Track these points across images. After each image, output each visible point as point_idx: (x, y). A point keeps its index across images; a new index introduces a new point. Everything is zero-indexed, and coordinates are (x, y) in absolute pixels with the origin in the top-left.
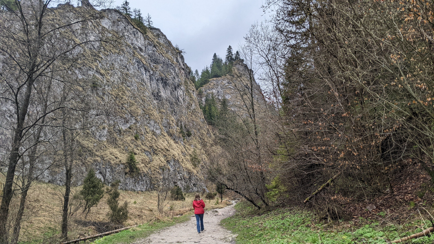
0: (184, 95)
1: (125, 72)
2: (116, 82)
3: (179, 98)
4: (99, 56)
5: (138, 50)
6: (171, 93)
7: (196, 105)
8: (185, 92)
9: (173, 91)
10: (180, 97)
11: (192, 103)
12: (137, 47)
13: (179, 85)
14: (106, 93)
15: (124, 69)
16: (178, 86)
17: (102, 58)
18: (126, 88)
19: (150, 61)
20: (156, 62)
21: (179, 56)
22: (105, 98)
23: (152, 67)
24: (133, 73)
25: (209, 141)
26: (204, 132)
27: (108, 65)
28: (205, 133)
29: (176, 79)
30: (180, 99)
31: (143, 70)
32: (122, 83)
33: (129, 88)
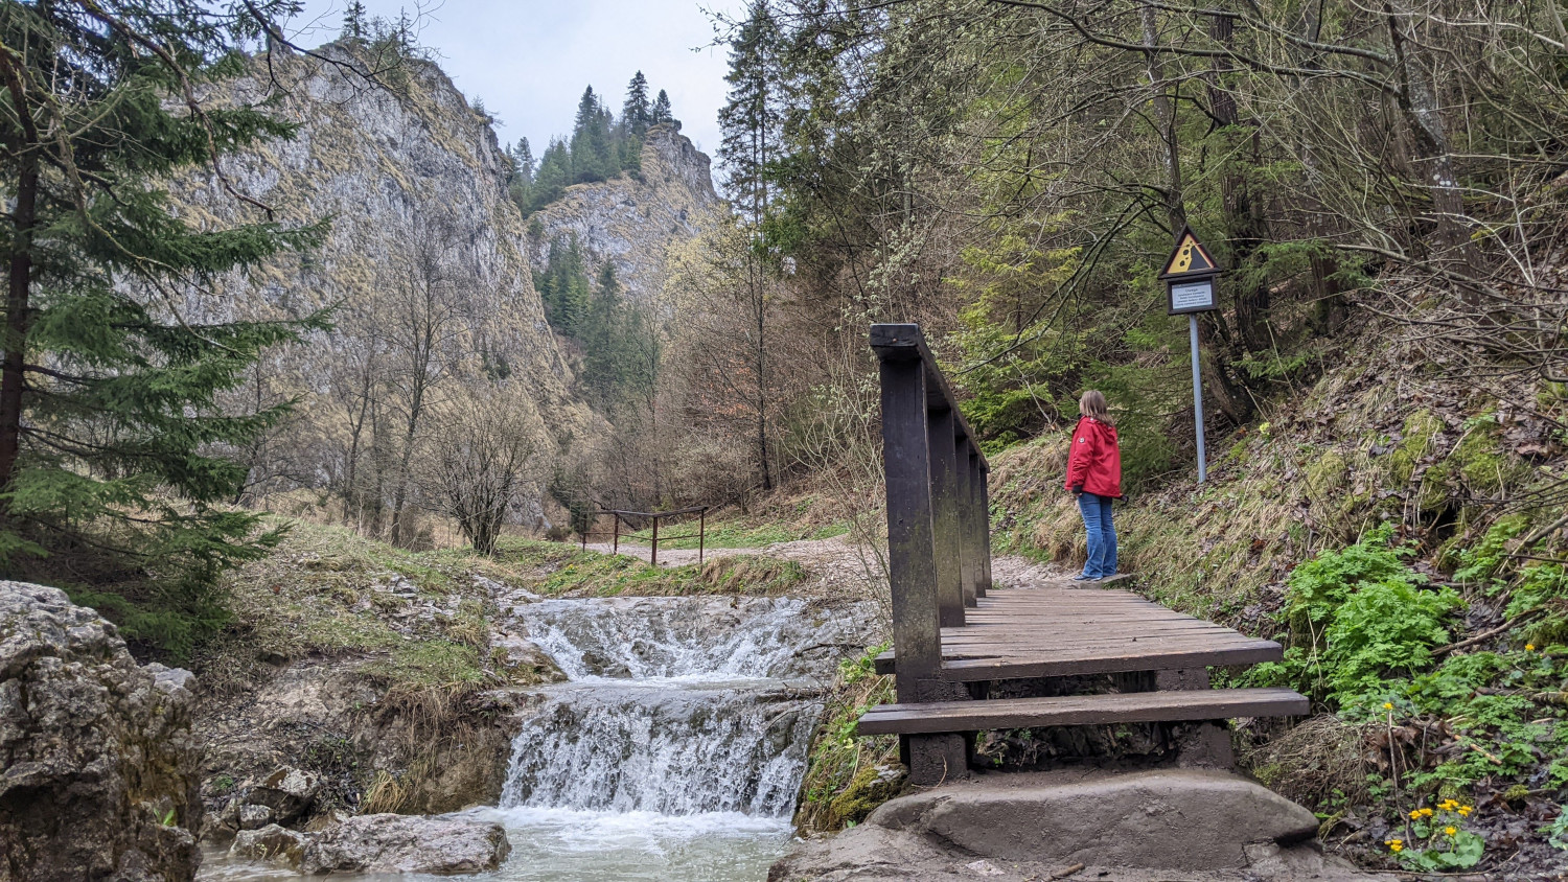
0: (494, 251)
1: (362, 220)
2: (344, 250)
3: (479, 265)
4: (309, 185)
5: (388, 145)
6: (462, 255)
7: (523, 281)
8: (496, 244)
9: (467, 248)
10: (482, 263)
11: (513, 276)
12: (385, 139)
13: (482, 228)
14: (328, 280)
15: (360, 210)
16: (479, 231)
17: (315, 190)
18: (365, 261)
19: (412, 170)
20: (428, 170)
21: (482, 135)
22: (327, 292)
23: (419, 187)
24: (379, 218)
25: (558, 388)
26: (544, 363)
27: (329, 207)
28: (547, 366)
29: (476, 211)
30: (484, 268)
31: (399, 203)
32: (358, 249)
33: (372, 261)
